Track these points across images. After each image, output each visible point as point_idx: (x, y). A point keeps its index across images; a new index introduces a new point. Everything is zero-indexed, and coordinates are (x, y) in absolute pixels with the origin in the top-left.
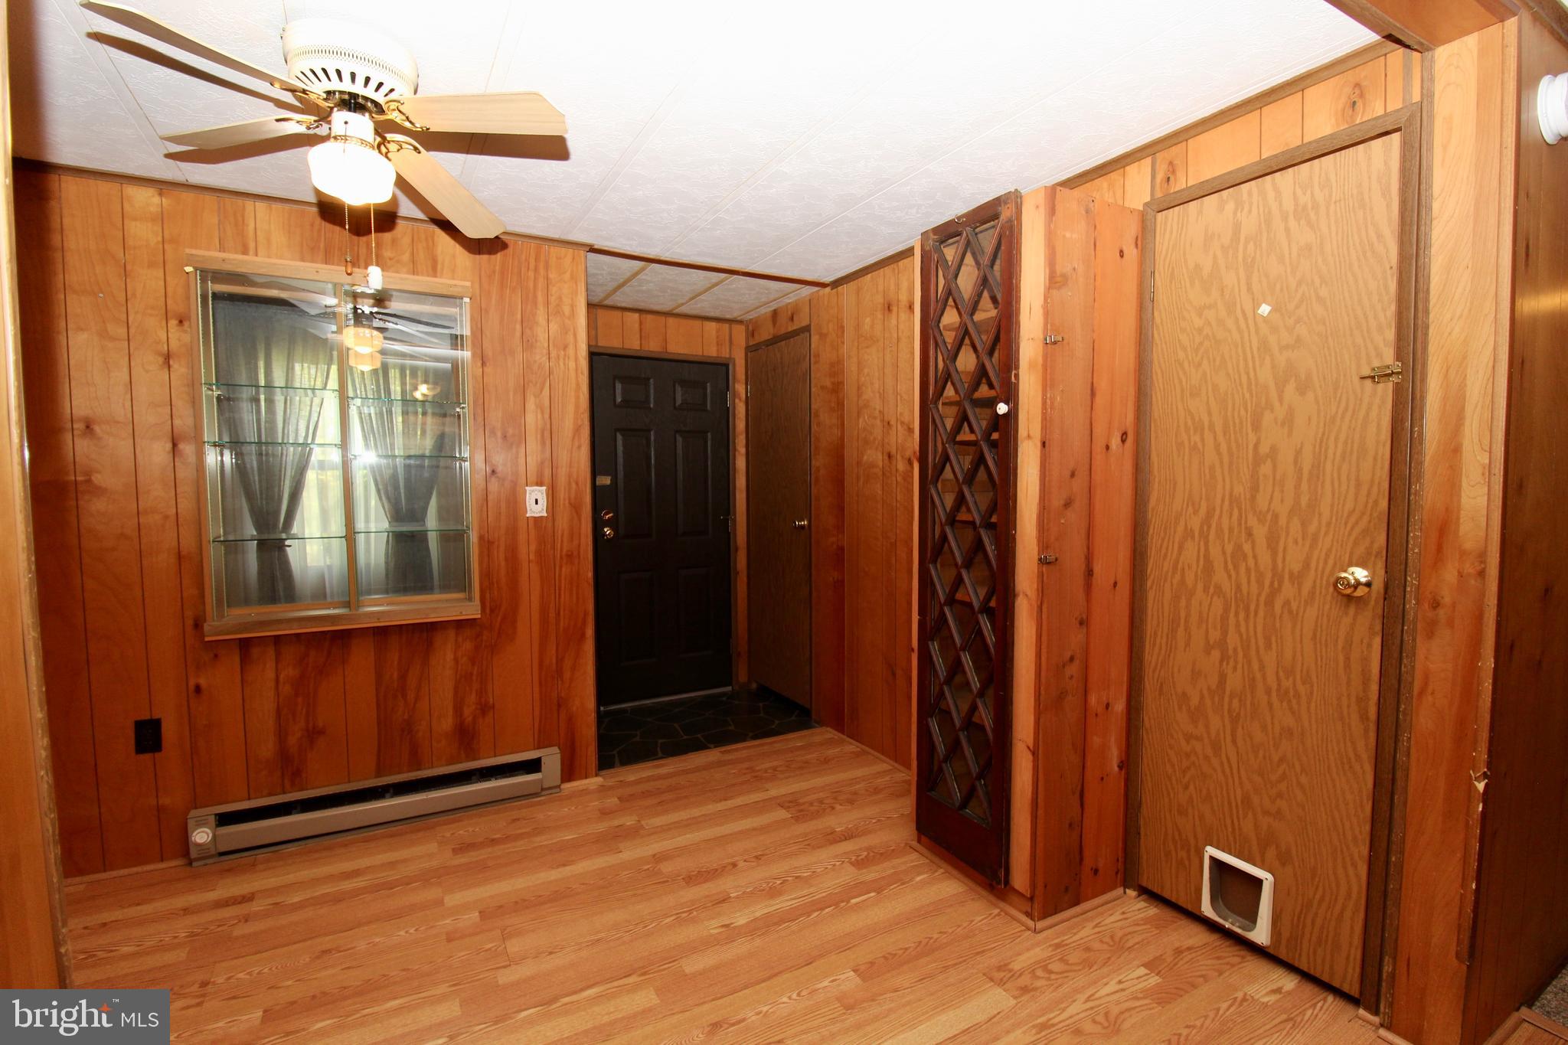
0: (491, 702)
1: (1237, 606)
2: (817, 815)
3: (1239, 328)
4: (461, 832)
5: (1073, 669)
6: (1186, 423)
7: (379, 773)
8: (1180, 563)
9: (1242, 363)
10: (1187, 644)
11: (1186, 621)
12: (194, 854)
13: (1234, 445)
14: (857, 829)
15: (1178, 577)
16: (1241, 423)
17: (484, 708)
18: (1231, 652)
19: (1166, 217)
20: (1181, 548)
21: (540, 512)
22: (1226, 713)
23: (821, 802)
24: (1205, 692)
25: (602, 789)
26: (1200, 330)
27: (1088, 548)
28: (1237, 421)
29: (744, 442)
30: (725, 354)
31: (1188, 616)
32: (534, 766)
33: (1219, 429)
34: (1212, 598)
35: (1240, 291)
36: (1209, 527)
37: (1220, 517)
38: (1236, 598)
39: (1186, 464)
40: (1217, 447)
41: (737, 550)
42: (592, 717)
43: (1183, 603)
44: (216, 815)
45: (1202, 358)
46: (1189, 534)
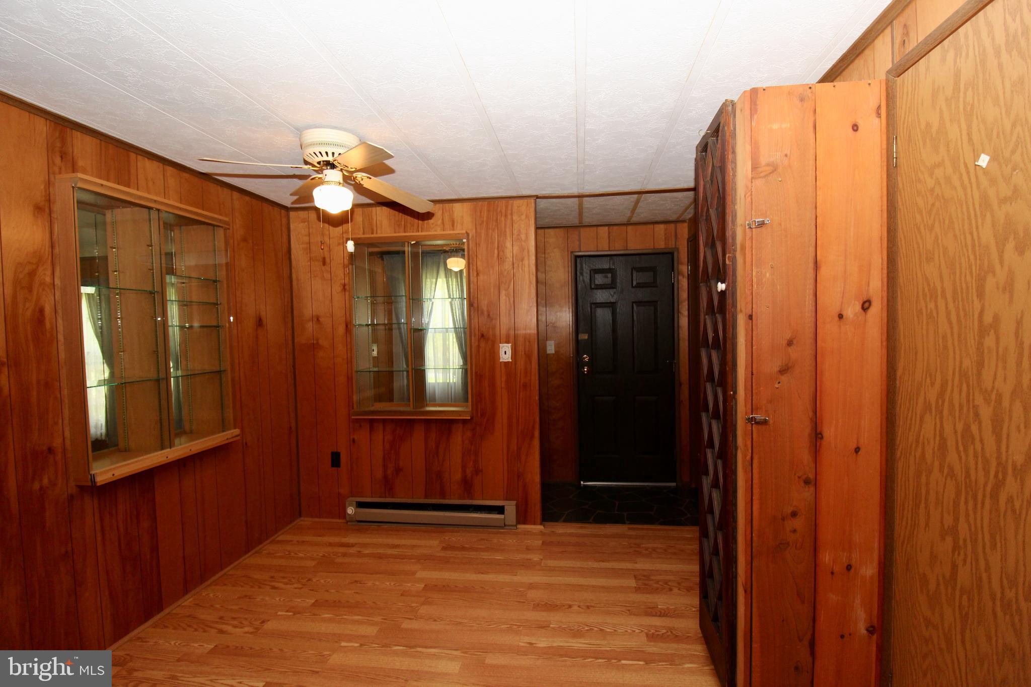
0: (481, 467)
1: (967, 493)
2: (656, 591)
3: (962, 184)
4: (453, 539)
5: (798, 523)
6: (923, 290)
7: (426, 497)
8: (922, 437)
9: (966, 221)
10: (927, 525)
11: (926, 500)
12: (348, 519)
13: (962, 313)
14: (675, 611)
15: (920, 450)
16: (968, 288)
17: (477, 471)
18: (961, 542)
19: (903, 81)
20: (921, 420)
21: (507, 359)
22: (957, 608)
23: (666, 582)
24: (941, 579)
25: (542, 534)
26: (932, 191)
27: (815, 412)
28: (964, 286)
29: (687, 307)
30: (672, 245)
31: (928, 493)
32: (500, 510)
33: (949, 295)
34: (946, 480)
35: (962, 143)
36: (943, 402)
37: (952, 391)
38: (966, 483)
39: (925, 332)
40: (948, 314)
41: (680, 385)
42: (538, 488)
43: (924, 478)
44: (357, 502)
45: (934, 220)
46: (927, 407)
